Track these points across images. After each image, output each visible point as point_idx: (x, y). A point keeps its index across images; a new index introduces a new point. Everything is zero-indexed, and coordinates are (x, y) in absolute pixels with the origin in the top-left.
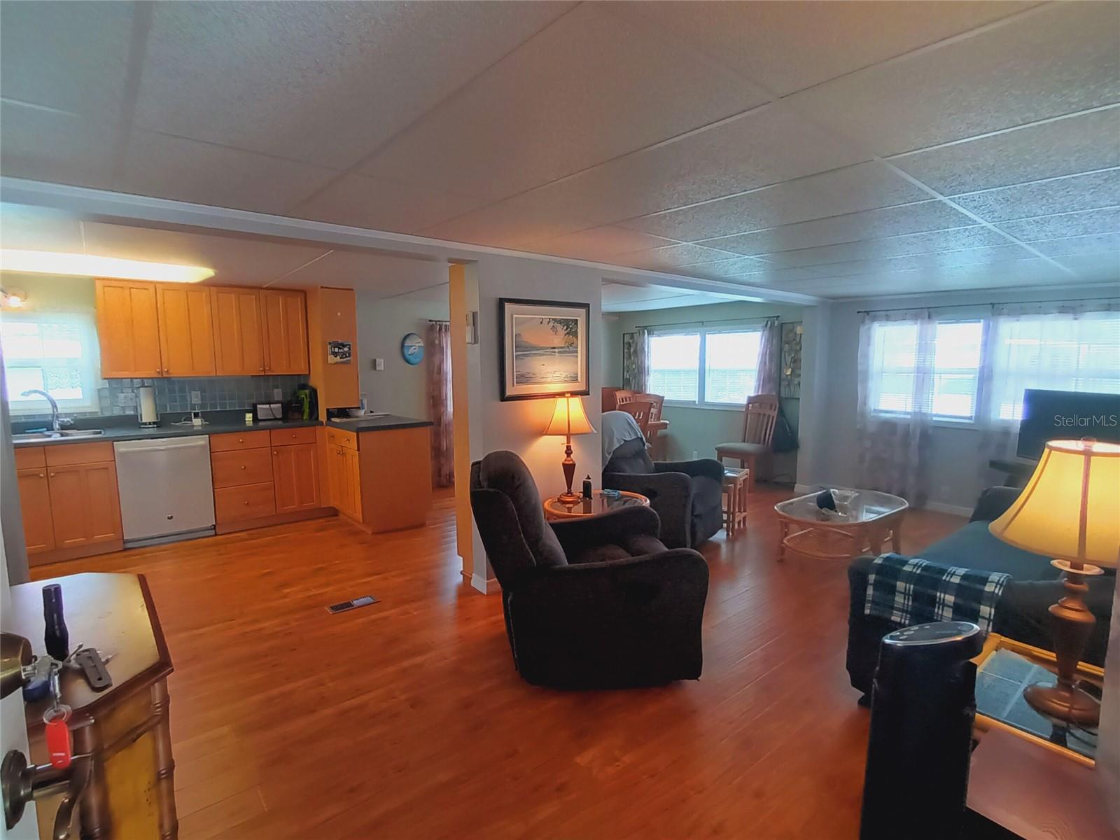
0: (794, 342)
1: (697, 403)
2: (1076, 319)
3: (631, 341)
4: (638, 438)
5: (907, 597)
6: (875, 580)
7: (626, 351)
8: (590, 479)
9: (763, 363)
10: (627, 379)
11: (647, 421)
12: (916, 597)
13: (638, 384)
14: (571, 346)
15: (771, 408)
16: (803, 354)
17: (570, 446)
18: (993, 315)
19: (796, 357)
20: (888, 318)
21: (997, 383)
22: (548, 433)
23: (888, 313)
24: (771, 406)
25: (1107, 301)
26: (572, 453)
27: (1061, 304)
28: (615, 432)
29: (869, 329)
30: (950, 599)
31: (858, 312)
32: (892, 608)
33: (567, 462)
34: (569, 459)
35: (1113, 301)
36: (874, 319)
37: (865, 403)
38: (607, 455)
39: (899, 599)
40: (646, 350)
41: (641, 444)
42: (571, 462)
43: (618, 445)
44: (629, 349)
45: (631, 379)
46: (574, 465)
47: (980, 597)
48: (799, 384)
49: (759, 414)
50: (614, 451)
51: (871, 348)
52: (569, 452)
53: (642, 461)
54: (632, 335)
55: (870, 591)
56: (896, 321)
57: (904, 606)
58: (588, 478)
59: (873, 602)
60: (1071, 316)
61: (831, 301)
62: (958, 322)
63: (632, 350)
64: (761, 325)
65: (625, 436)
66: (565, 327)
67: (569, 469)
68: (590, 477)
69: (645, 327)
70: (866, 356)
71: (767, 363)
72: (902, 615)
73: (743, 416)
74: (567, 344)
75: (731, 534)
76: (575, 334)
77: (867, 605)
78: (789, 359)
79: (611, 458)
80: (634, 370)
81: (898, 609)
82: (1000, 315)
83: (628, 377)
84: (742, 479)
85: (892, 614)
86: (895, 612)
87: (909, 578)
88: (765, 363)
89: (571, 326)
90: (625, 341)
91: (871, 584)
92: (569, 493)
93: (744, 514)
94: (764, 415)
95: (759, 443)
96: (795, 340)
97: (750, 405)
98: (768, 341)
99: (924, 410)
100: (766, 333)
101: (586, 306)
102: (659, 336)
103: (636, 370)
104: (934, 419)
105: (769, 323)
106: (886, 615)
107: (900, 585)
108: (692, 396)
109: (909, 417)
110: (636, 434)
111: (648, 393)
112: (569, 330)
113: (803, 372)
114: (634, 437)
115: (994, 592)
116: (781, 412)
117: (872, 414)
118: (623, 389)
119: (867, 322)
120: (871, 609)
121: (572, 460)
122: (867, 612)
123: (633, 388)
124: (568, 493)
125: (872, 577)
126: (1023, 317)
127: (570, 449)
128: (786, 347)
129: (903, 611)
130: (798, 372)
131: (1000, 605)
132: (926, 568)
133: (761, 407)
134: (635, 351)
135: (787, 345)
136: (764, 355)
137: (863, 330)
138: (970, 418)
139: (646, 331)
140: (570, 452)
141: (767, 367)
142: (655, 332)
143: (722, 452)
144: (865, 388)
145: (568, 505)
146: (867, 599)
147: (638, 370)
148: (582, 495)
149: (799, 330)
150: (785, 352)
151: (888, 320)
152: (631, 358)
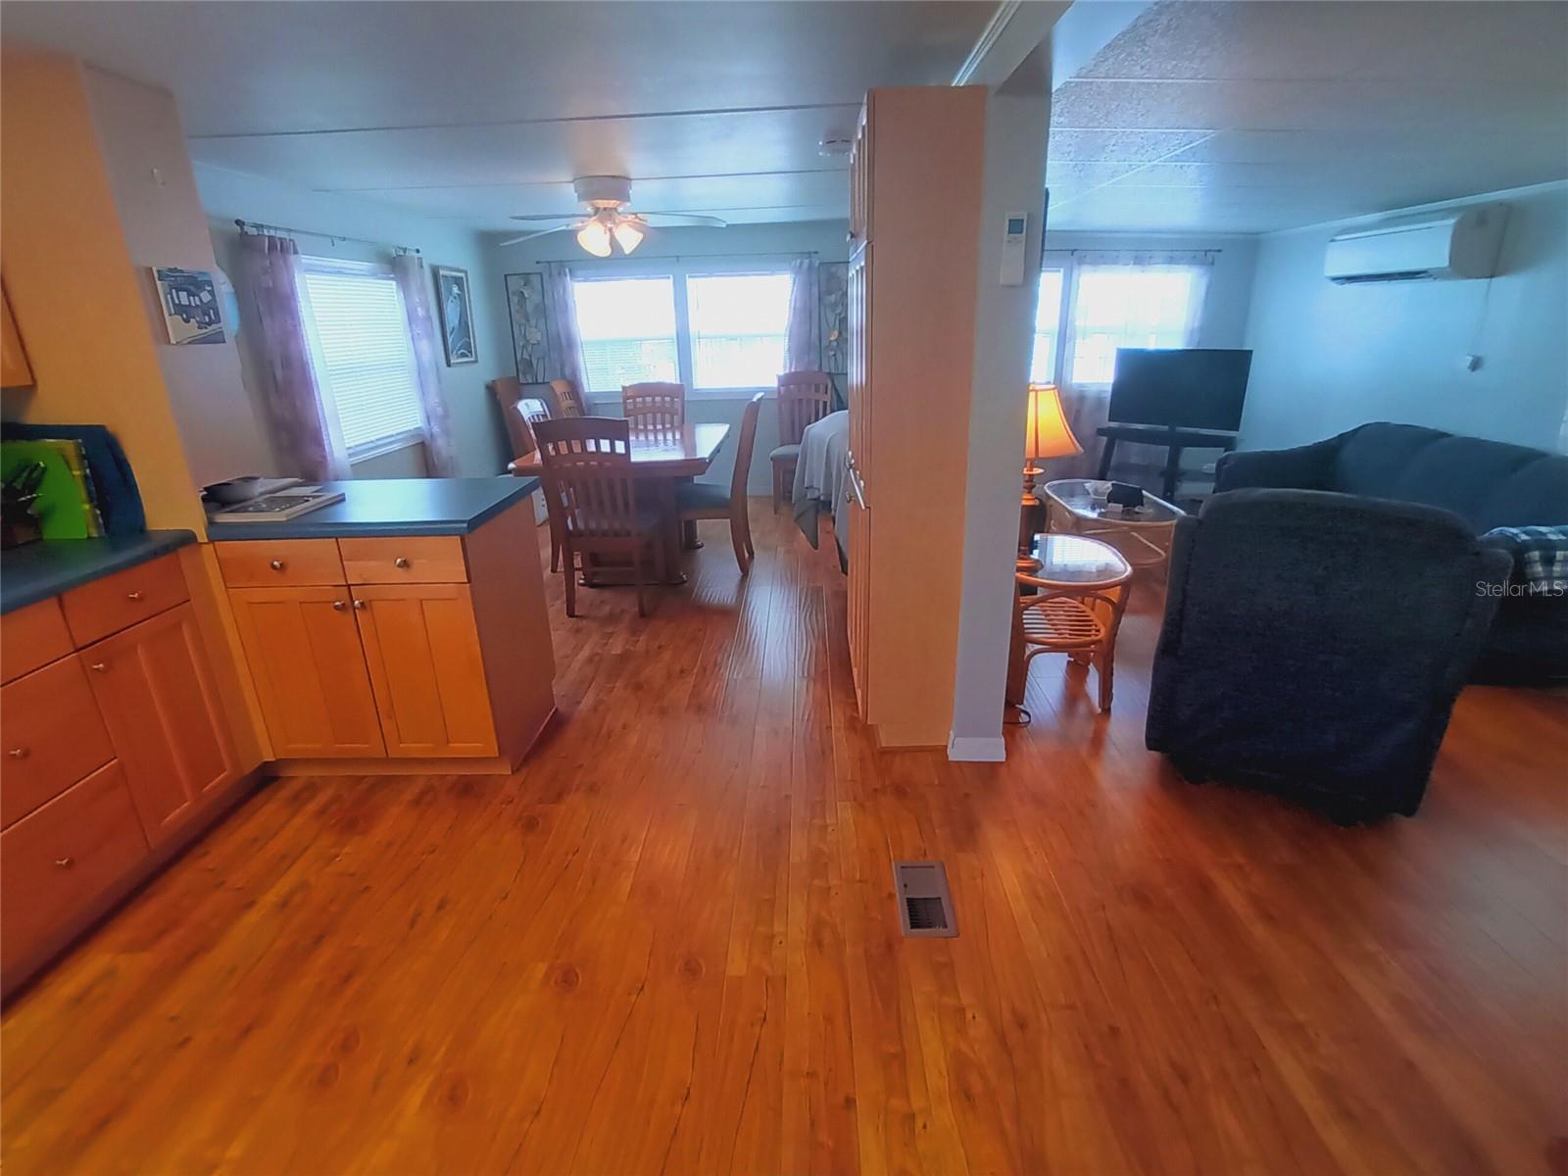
0: (840, 292)
3: (526, 289)
7: (515, 307)
9: (797, 324)
15: (817, 391)
24: (818, 386)
44: (523, 303)
45: (534, 361)
49: (801, 401)
63: (531, 306)
64: (791, 264)
71: (804, 324)
78: (831, 317)
82: (1083, 264)
88: (800, 324)
90: (511, 290)
96: (840, 288)
97: (783, 389)
98: (804, 289)
100: (801, 277)
103: (544, 343)
128: (829, 299)
133: (800, 389)
134: (540, 309)
136: (798, 311)
139: (567, 270)
141: (804, 330)
152: (528, 320)
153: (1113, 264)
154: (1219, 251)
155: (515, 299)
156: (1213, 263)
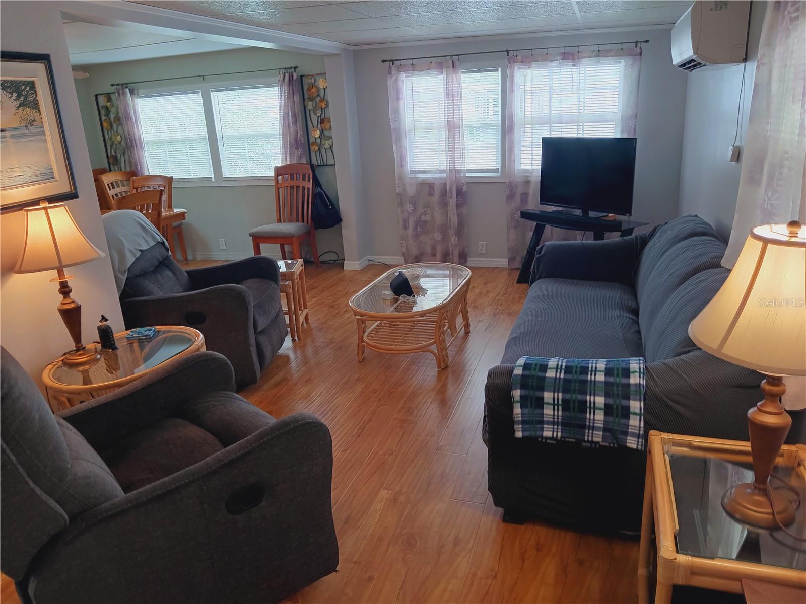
0: (319, 99)
1: (213, 179)
2: (574, 65)
3: (109, 104)
4: (159, 242)
5: (556, 407)
6: (521, 396)
7: (104, 118)
8: (107, 320)
9: (285, 126)
10: (112, 156)
11: (159, 213)
12: (566, 405)
13: (130, 162)
14: (32, 125)
15: (304, 179)
16: (332, 113)
17: (66, 282)
18: (509, 63)
19: (323, 117)
20: (413, 68)
21: (517, 134)
22: (22, 270)
23: (414, 62)
24: (304, 175)
25: (597, 48)
26: (70, 291)
27: (562, 50)
28: (125, 242)
29: (396, 80)
30: (600, 400)
31: (383, 61)
32: (542, 422)
33: (66, 307)
34: (67, 301)
35: (602, 48)
36: (400, 69)
37: (402, 165)
38: (120, 275)
39: (548, 411)
40: (133, 115)
41: (164, 251)
42: (72, 306)
43: (134, 260)
44: (107, 115)
45: (119, 156)
46: (78, 309)
47: (626, 392)
48: (331, 147)
49: (292, 187)
50: (128, 269)
51: (401, 102)
52: (65, 290)
53: (169, 273)
54: (108, 96)
55: (517, 410)
56: (421, 71)
57: (554, 418)
58: (104, 319)
59: (523, 422)
60: (571, 63)
61: (352, 48)
62: (479, 71)
63: (112, 116)
64: (278, 78)
65: (140, 246)
66: (15, 95)
67: (72, 316)
68: (107, 316)
69: (125, 85)
70: (397, 112)
71: (291, 125)
72: (553, 429)
73: (273, 191)
74: (24, 123)
75: (296, 338)
76: (36, 106)
77: (516, 427)
78: (315, 120)
79: (127, 278)
80: (120, 143)
81: (548, 423)
82: (515, 62)
83: (113, 153)
84: (298, 273)
85: (542, 430)
86: (545, 426)
87: (556, 385)
88: (289, 125)
89: (24, 93)
90: (100, 105)
91: (517, 402)
92: (80, 348)
93: (305, 311)
94: (298, 187)
95: (297, 221)
96: (318, 95)
97: (280, 177)
98: (288, 98)
99: (458, 167)
100: (285, 88)
101: (44, 58)
102: (146, 96)
103: (123, 143)
104: (467, 175)
105: (287, 75)
106: (539, 433)
107: (548, 396)
108: (205, 171)
109: (445, 175)
110: (154, 238)
111: (146, 174)
112: (22, 98)
113: (334, 133)
114: (153, 243)
115: (640, 384)
116: (317, 183)
117: (410, 176)
118: (110, 171)
119: (394, 72)
120: (523, 431)
121: (73, 302)
122: (519, 434)
123: (123, 169)
124: (78, 350)
125: (517, 393)
126: (534, 65)
127: (67, 287)
128: (310, 105)
129: (553, 423)
130: (327, 133)
131: (648, 397)
132: (568, 370)
133: (292, 178)
134: (118, 119)
135: (310, 103)
136: (285, 116)
137: (390, 82)
138: (496, 170)
139: (127, 90)
140: (67, 290)
141: (292, 129)
142: (140, 91)
143: (258, 239)
144: (400, 147)
145: (81, 368)
146: (516, 419)
147: (127, 144)
148: (99, 346)
149: (321, 84)
150: (310, 111)
151: (413, 70)
152: (112, 126)
153: (543, 61)
154: (647, 41)
155: (103, 112)
156: (641, 54)
